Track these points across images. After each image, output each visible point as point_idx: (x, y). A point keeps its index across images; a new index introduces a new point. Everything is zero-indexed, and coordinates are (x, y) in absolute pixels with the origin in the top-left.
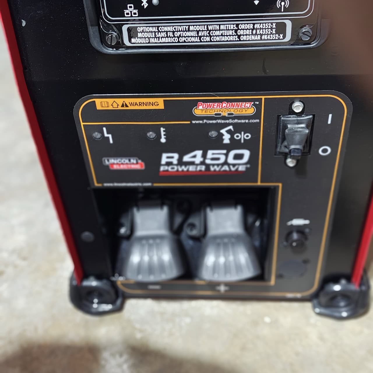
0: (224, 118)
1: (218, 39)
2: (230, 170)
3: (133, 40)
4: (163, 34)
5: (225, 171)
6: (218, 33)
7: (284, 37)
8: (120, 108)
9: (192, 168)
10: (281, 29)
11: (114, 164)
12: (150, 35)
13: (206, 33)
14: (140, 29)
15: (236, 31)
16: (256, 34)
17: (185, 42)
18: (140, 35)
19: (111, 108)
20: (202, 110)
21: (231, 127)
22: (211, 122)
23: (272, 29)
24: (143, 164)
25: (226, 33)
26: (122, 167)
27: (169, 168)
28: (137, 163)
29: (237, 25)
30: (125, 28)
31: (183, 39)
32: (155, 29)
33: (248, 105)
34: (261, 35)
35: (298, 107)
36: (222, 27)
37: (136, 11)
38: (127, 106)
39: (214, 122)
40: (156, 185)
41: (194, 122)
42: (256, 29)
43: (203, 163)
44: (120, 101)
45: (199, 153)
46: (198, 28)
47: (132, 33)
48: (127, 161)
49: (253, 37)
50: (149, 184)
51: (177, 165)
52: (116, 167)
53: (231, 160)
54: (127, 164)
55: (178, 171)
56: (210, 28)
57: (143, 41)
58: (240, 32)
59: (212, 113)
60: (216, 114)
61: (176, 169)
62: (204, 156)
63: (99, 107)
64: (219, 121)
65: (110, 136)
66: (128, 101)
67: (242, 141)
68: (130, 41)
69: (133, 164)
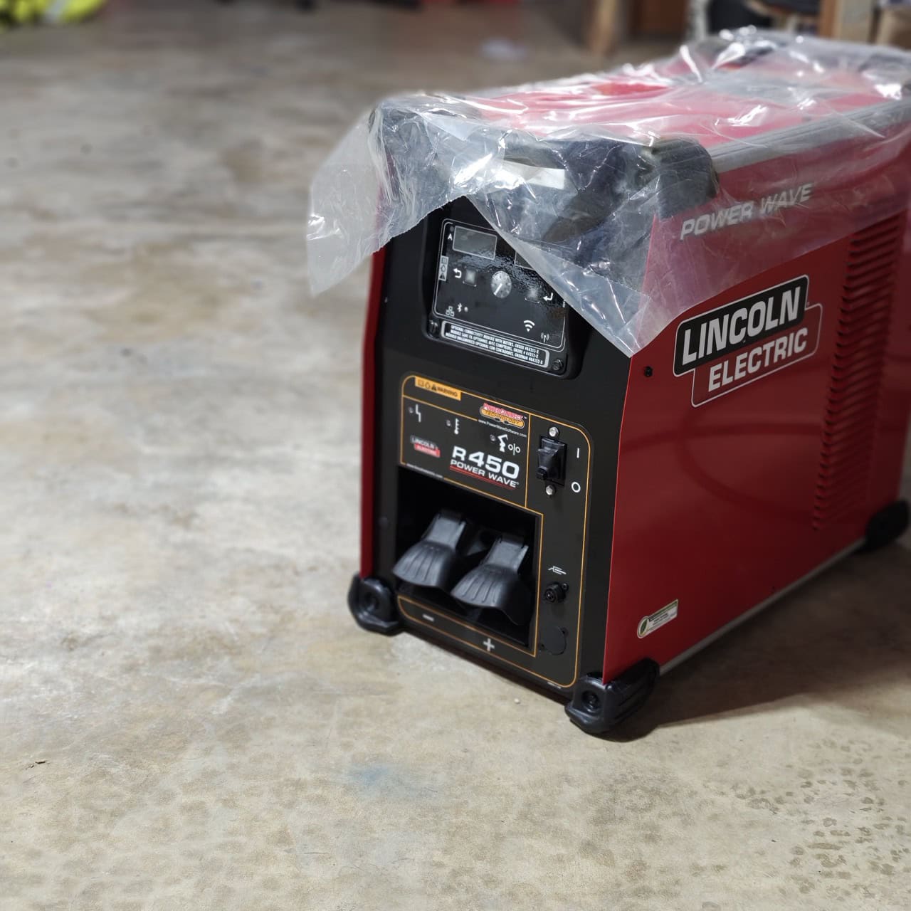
0: (501, 424)
1: (500, 350)
2: (504, 483)
3: (447, 334)
4: (466, 336)
5: (499, 482)
6: (501, 346)
7: (544, 363)
8: (431, 390)
9: (474, 470)
10: (542, 356)
11: (417, 444)
12: (458, 333)
13: (493, 343)
14: (453, 327)
15: (513, 348)
16: (525, 355)
17: (478, 346)
18: (452, 331)
19: (424, 387)
20: (487, 411)
21: (506, 436)
22: (492, 425)
23: (536, 353)
24: (439, 452)
25: (506, 347)
26: (423, 450)
27: (457, 463)
28: (434, 450)
29: (514, 344)
30: (444, 323)
31: (477, 343)
32: (462, 330)
33: (519, 417)
34: (529, 357)
35: (553, 432)
36: (504, 342)
37: (453, 313)
38: (435, 389)
39: (495, 426)
40: (446, 479)
41: (480, 421)
42: (526, 351)
43: (483, 467)
44: (432, 383)
45: (481, 455)
46: (488, 338)
47: (448, 329)
48: (427, 445)
49: (523, 357)
50: (440, 477)
51: (464, 462)
52: (419, 448)
53: (505, 473)
54: (427, 447)
55: (463, 469)
56: (497, 340)
57: (453, 336)
58: (516, 350)
59: (493, 417)
60: (496, 419)
61: (462, 467)
62: (485, 459)
63: (417, 384)
64: (498, 427)
65: (419, 414)
66: (438, 385)
67: (514, 454)
68: (445, 334)
69: (431, 449)
